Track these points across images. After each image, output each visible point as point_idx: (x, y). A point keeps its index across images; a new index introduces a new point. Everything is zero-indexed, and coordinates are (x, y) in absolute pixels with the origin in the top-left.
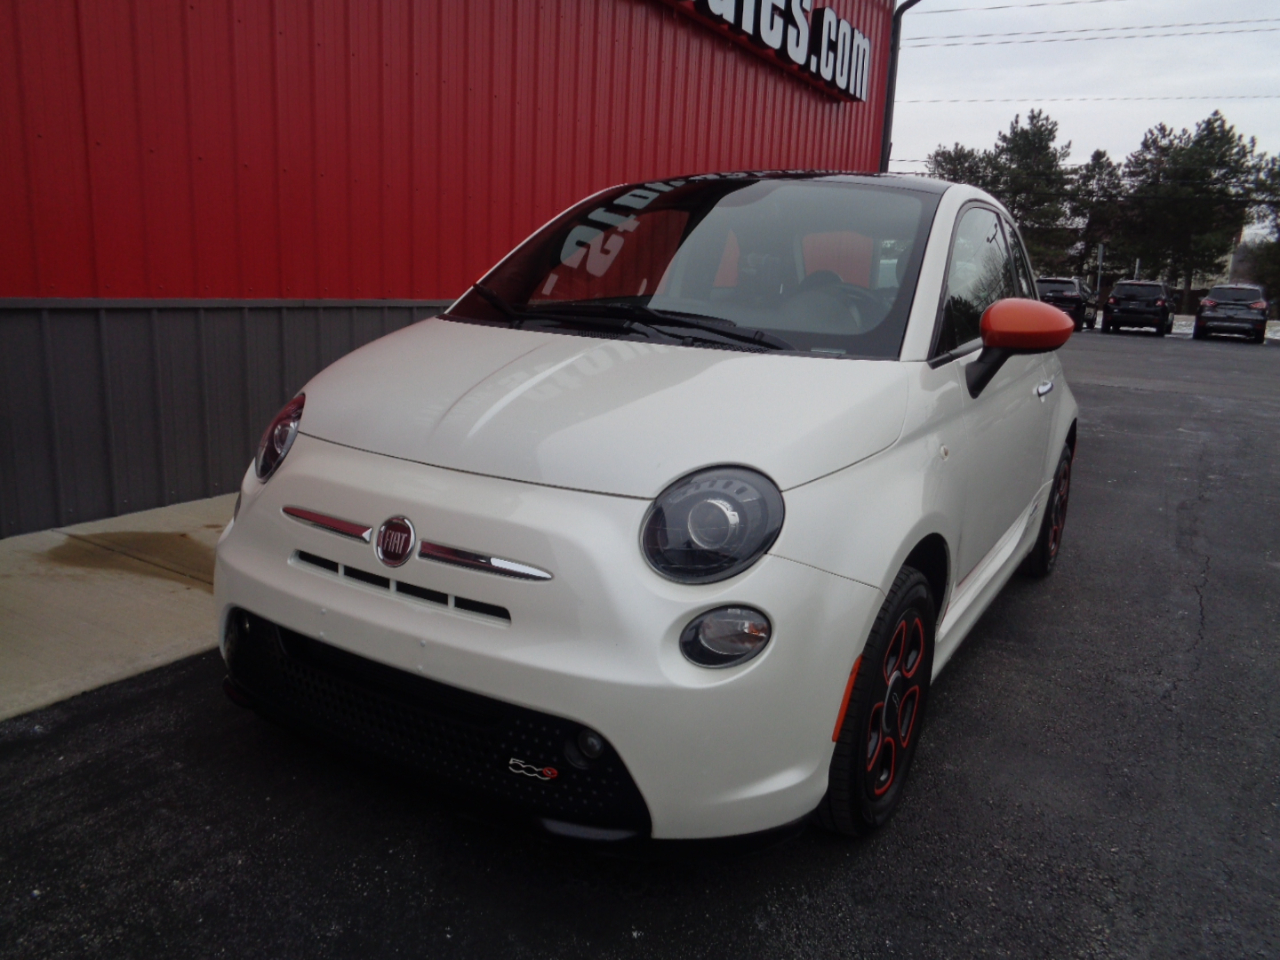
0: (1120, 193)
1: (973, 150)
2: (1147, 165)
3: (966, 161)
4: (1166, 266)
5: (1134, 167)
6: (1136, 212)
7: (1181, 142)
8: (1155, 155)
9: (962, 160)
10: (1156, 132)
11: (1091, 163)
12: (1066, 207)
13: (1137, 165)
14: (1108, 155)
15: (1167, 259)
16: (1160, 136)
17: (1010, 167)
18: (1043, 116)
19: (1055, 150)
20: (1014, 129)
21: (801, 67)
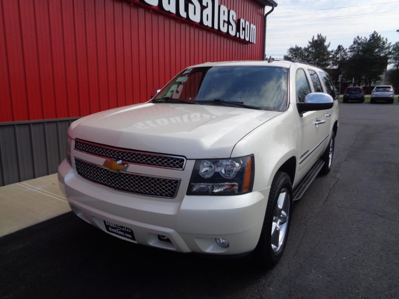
0: (347, 58)
1: (301, 47)
2: (355, 49)
3: (299, 51)
6: (353, 63)
7: (364, 41)
8: (357, 45)
10: (356, 39)
11: (337, 49)
12: (331, 62)
13: (352, 48)
14: (343, 46)
15: (363, 77)
16: (358, 40)
17: (312, 51)
18: (321, 36)
19: (326, 45)
20: (313, 40)
21: (234, 36)
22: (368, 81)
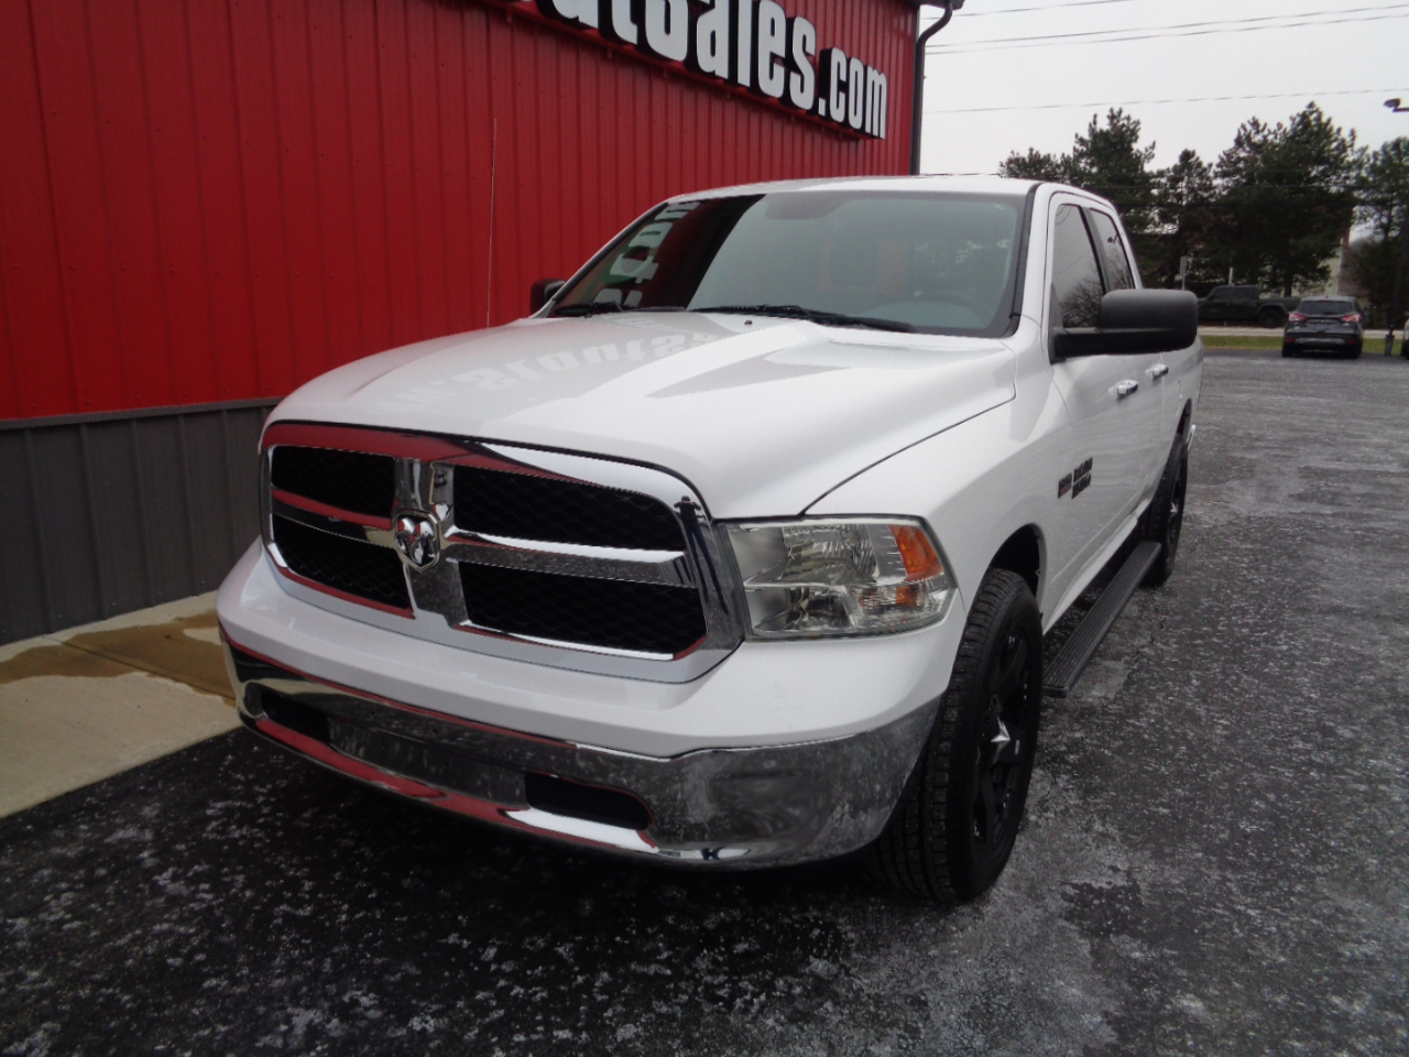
0: (1211, 196)
1: (1049, 155)
2: (1241, 165)
3: (1042, 168)
4: (1263, 274)
5: (1227, 166)
6: (1231, 216)
7: (1276, 137)
8: (1249, 152)
9: (1038, 166)
11: (1179, 164)
12: (1154, 214)
13: (1229, 164)
14: (1197, 154)
15: (1265, 265)
16: (1253, 132)
17: (1090, 172)
18: (1123, 115)
19: (1138, 151)
20: (1092, 130)
21: (808, 111)
22: (1282, 280)
